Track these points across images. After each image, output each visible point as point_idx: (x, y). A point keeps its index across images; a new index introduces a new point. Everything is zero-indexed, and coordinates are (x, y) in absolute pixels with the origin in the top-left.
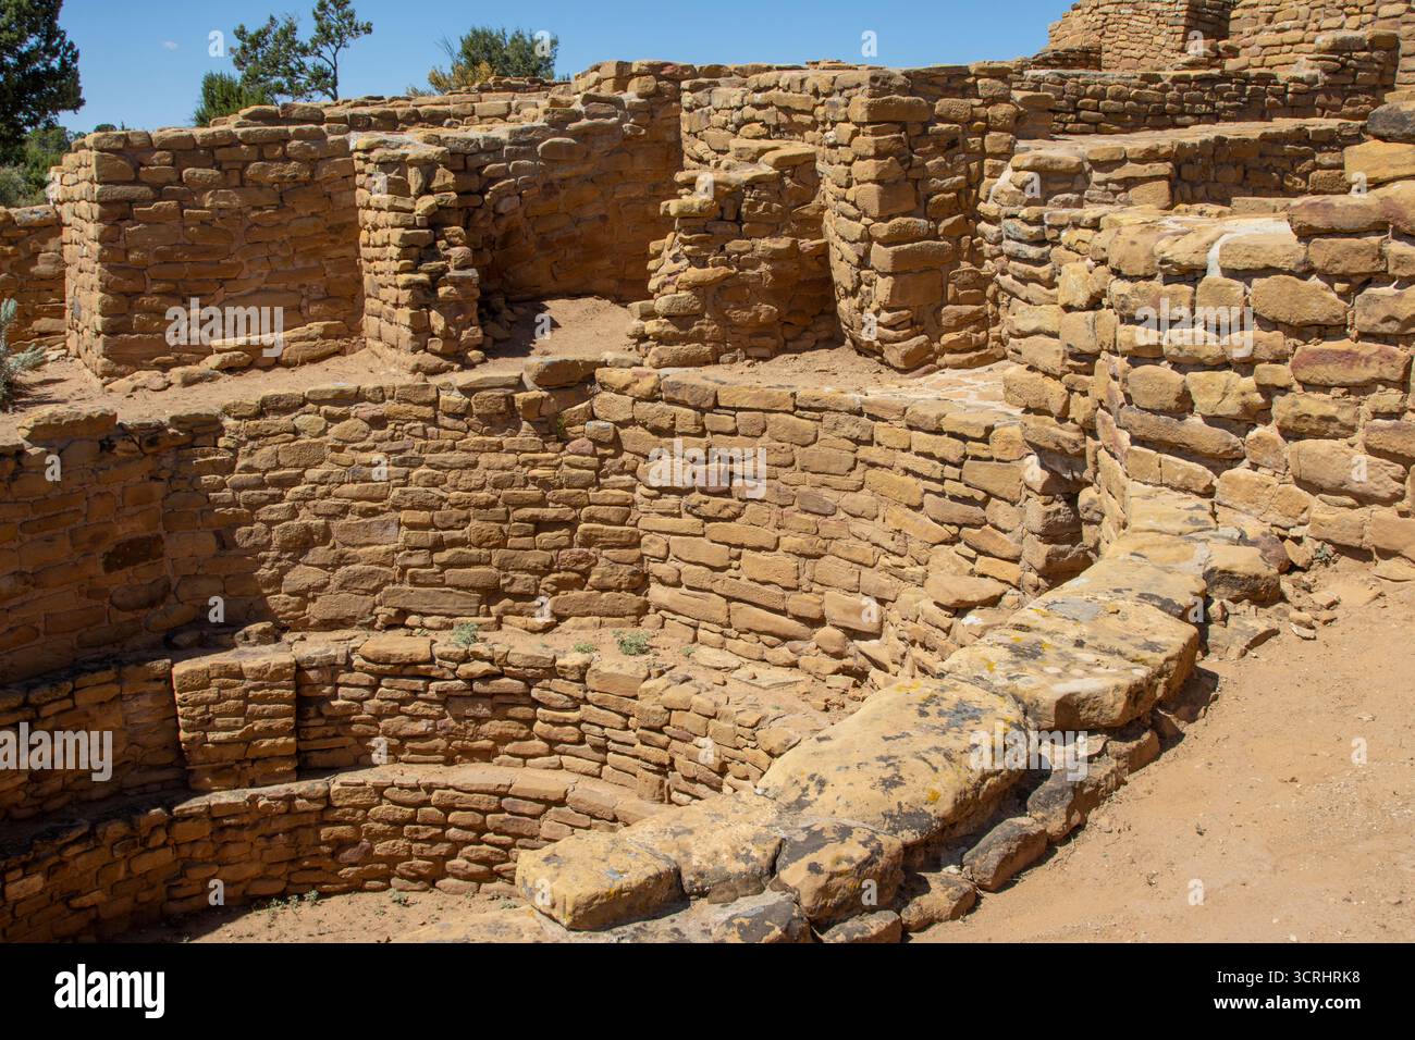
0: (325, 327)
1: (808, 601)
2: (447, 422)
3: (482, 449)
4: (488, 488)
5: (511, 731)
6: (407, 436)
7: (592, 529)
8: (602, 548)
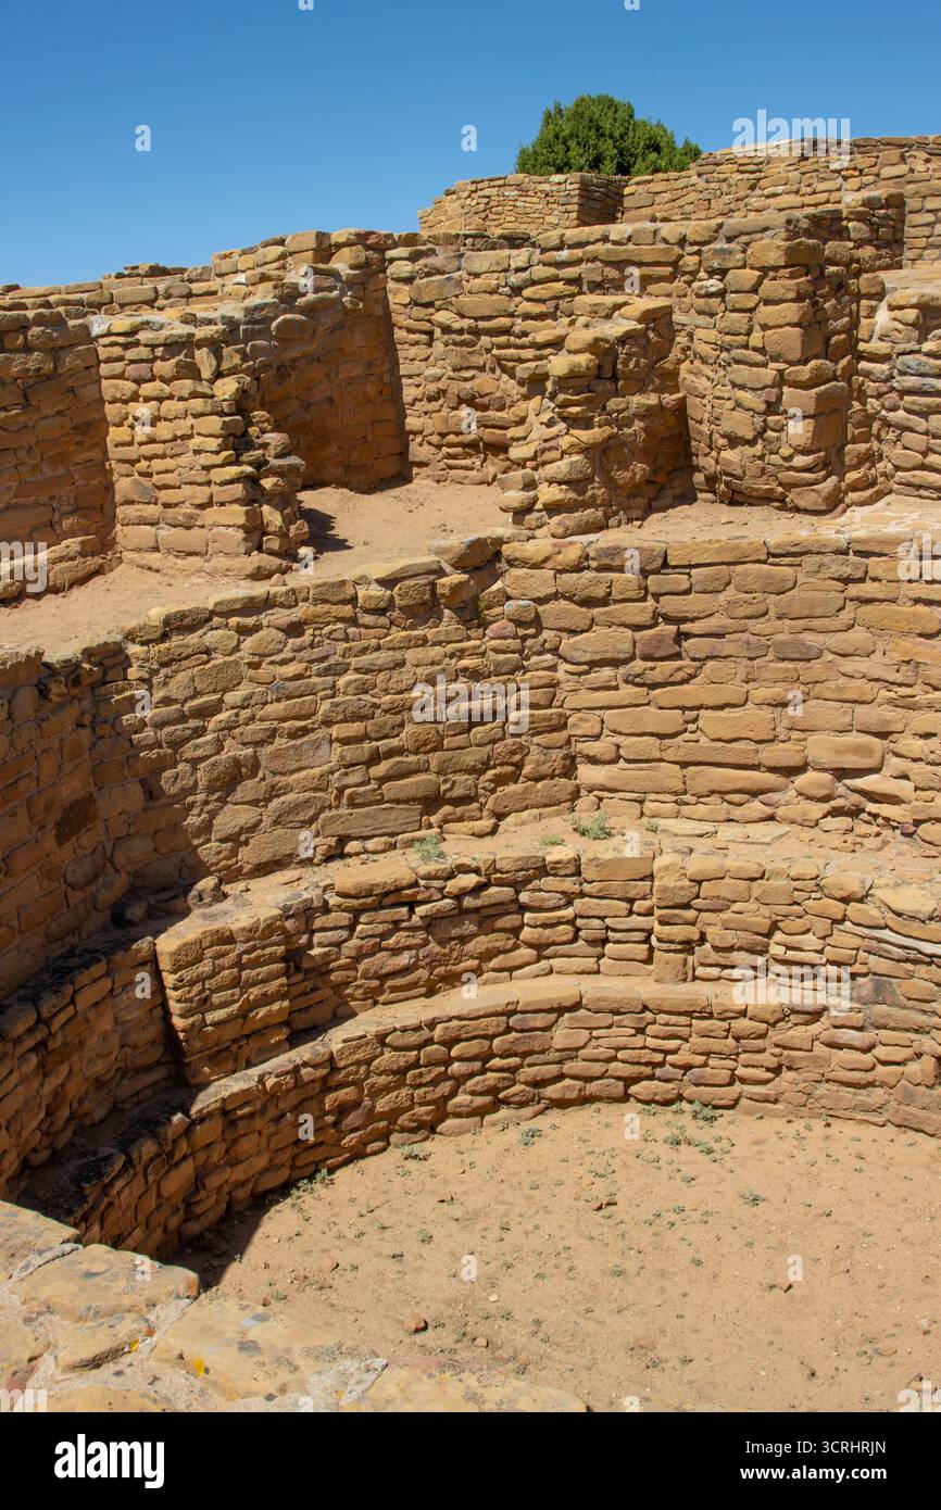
0: (82, 543)
1: (789, 750)
2: (368, 619)
3: (409, 644)
5: (498, 944)
6: (327, 641)
8: (533, 735)
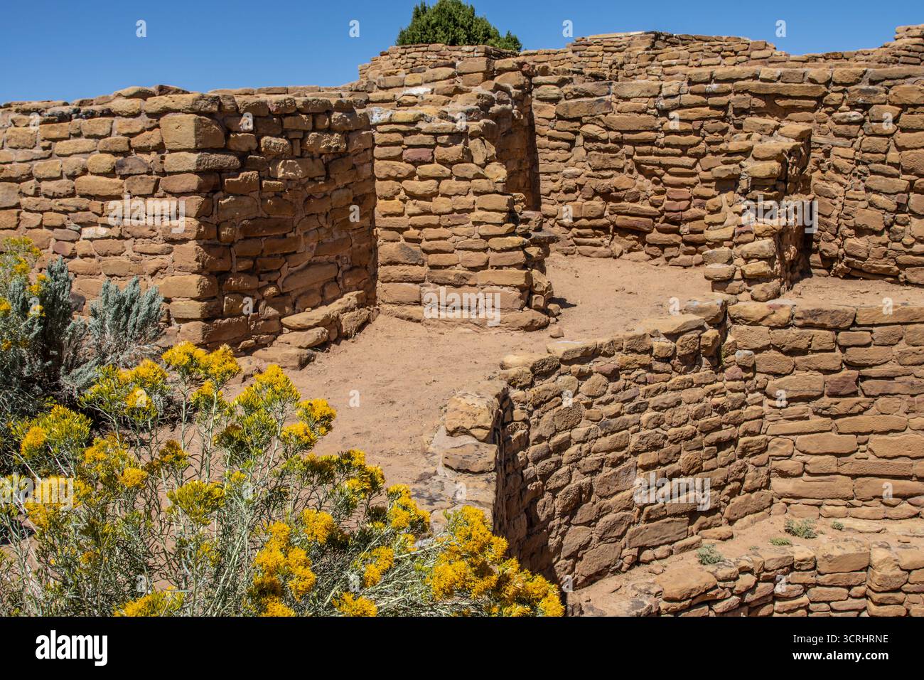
0: (357, 296)
2: (658, 366)
3: (683, 386)
4: (691, 421)
6: (634, 384)
7: (748, 442)
8: (750, 457)
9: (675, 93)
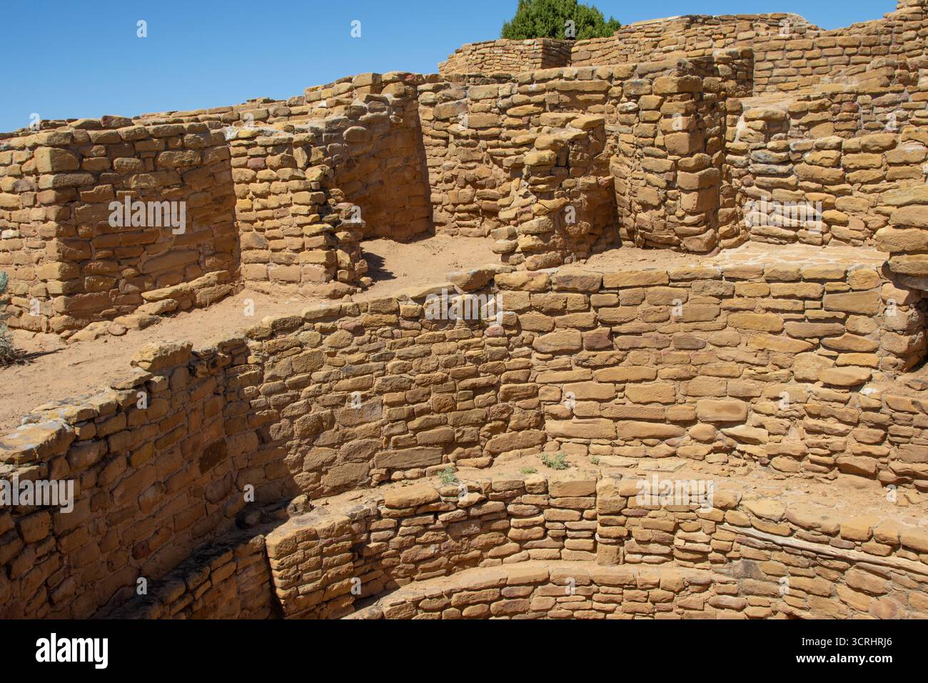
0: (218, 275)
1: (684, 409)
2: (407, 324)
3: (433, 340)
4: (441, 369)
5: (494, 539)
6: (380, 338)
7: (510, 388)
8: (516, 401)
9: (508, 94)
